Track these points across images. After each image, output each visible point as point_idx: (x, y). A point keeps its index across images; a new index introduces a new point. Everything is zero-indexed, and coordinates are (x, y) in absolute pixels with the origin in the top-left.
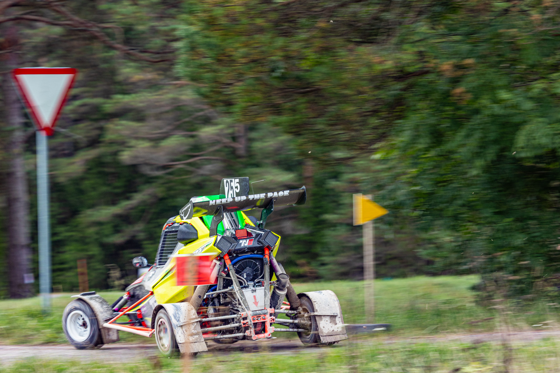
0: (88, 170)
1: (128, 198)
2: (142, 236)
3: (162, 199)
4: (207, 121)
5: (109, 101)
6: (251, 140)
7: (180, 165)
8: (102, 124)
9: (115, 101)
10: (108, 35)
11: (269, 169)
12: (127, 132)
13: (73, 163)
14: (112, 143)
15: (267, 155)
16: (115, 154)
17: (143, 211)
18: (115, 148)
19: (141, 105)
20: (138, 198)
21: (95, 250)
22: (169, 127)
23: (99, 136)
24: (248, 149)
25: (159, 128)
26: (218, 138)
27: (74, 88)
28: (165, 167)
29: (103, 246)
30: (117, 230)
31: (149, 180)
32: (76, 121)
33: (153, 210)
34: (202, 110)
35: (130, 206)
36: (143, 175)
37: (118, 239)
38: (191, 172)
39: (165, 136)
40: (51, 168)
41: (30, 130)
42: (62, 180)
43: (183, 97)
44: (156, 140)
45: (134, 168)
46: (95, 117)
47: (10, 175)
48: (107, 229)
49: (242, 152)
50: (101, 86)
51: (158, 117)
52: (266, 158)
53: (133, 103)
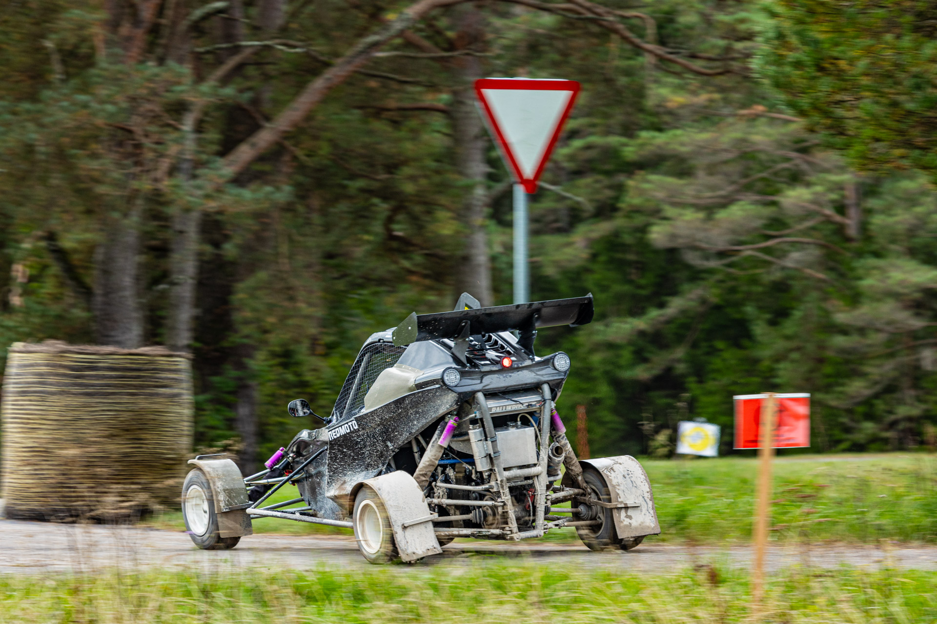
0: (594, 257)
1: (662, 305)
2: (681, 368)
3: (717, 308)
4: (796, 178)
5: (632, 142)
6: (869, 212)
7: (747, 252)
8: (621, 178)
9: (639, 141)
10: (632, 28)
11: (900, 262)
12: (661, 195)
13: (569, 244)
14: (637, 211)
15: (894, 238)
16: (643, 230)
17: (686, 327)
18: (639, 220)
19: (684, 149)
20: (675, 305)
21: (604, 390)
22: (731, 188)
23: (617, 199)
24: (864, 227)
25: (713, 188)
26: (813, 207)
27: (571, 118)
28: (722, 254)
29: (617, 384)
30: (640, 357)
31: (696, 275)
32: (578, 173)
33: (701, 326)
34: (788, 159)
35: (662, 319)
36: (688, 267)
37: (641, 373)
38: (768, 263)
39: (726, 203)
40: (533, 252)
41: (499, 187)
42: (550, 271)
43: (756, 138)
44: (710, 210)
45: (672, 253)
46: (607, 167)
47: (466, 259)
48: (626, 355)
49: (852, 232)
50: (618, 116)
51: (711, 170)
52: (893, 241)
53: (671, 147)
